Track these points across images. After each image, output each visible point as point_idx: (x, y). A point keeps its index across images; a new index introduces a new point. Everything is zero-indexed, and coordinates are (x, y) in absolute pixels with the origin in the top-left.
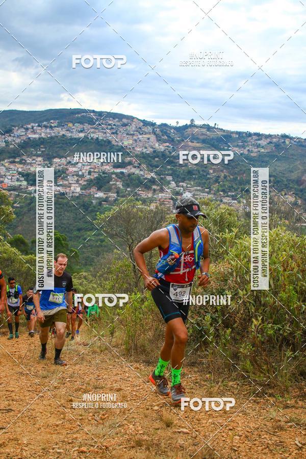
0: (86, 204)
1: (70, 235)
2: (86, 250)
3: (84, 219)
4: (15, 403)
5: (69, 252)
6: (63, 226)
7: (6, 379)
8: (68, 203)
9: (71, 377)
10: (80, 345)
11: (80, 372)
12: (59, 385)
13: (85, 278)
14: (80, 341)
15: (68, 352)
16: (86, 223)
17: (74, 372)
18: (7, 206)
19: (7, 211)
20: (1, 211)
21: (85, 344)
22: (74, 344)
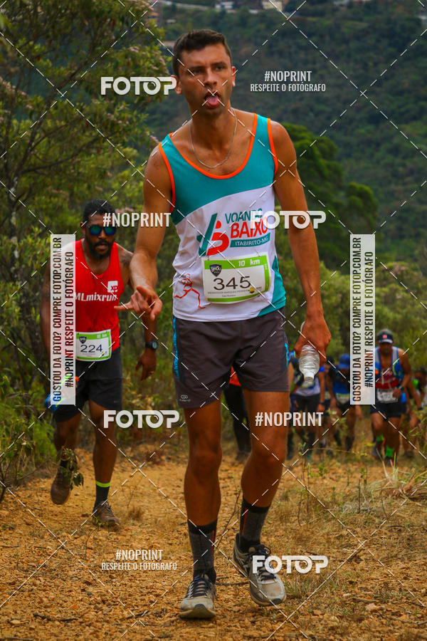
0: (398, 29)
1: (345, 138)
2: (400, 188)
3: (391, 82)
5: (342, 194)
6: (322, 107)
7: (171, 598)
8: (338, 26)
9: (380, 599)
10: (399, 496)
11: (405, 584)
12: (345, 624)
13: (401, 278)
14: (399, 485)
15: (361, 519)
16: (400, 93)
17: (386, 584)
18: (148, 48)
19: (147, 64)
20: (128, 63)
21: (416, 496)
22: (378, 494)
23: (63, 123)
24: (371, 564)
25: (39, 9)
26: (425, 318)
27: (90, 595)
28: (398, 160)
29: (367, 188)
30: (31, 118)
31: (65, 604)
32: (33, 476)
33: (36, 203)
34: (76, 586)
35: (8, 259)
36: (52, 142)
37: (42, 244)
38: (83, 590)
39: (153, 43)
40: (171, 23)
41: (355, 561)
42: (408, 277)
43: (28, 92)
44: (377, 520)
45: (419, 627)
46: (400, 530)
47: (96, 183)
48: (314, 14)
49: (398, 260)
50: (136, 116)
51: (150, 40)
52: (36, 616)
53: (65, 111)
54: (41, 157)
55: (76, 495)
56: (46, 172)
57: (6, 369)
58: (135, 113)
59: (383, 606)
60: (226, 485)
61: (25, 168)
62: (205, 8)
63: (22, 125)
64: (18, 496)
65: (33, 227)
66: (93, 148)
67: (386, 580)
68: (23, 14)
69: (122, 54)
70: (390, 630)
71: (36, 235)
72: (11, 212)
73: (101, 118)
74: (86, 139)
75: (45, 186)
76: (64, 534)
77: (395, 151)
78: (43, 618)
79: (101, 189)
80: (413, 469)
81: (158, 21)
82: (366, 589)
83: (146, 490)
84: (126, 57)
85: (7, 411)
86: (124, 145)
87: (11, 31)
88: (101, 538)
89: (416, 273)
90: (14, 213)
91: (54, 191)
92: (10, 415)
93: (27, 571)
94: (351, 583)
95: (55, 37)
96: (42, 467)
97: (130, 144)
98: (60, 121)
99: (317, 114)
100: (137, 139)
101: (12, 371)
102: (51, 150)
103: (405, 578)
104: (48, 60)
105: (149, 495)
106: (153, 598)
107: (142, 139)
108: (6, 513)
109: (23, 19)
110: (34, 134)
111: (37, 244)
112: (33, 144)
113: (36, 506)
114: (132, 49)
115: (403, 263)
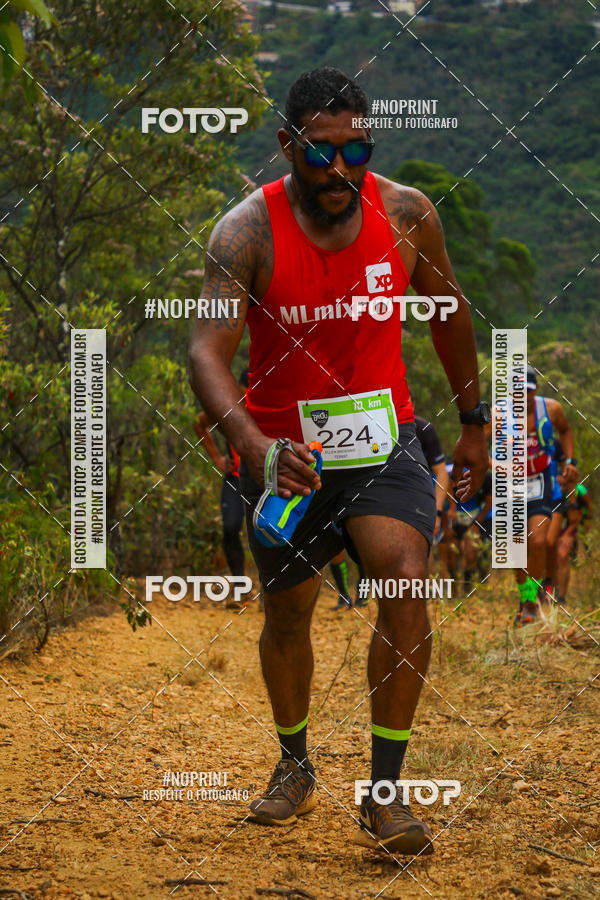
0: (565, 39)
1: (494, 181)
2: (565, 246)
3: (555, 108)
4: (312, 866)
5: (490, 253)
6: (465, 140)
8: (487, 35)
9: (532, 775)
10: (558, 644)
11: (565, 755)
12: (487, 806)
13: (565, 364)
14: (559, 630)
15: (509, 672)
16: (567, 123)
17: (540, 756)
18: (239, 60)
19: (238, 81)
20: (213, 80)
21: (580, 643)
22: (531, 640)
23: (128, 157)
24: (521, 730)
25: (98, 9)
26: (595, 415)
27: (157, 766)
28: (563, 210)
29: (523, 247)
30: (86, 150)
31: (125, 777)
32: (85, 614)
33: (93, 261)
34: (139, 755)
35: (55, 332)
36: (114, 181)
37: (100, 314)
38: (149, 760)
39: (246, 54)
40: (271, 29)
41: (501, 726)
42: (576, 361)
43: (82, 116)
44: (529, 674)
45: (581, 810)
46: (559, 687)
47: (170, 235)
48: (456, 19)
49: (561, 339)
50: (223, 149)
51: (242, 50)
52: (87, 792)
53: (131, 141)
54: (99, 201)
55: (141, 638)
56: (105, 221)
57: (52, 475)
58: (222, 144)
59: (536, 784)
60: (336, 627)
61: (78, 213)
62: (314, 10)
63: (76, 159)
64: (65, 638)
65: (87, 292)
66: (166, 189)
67: (540, 751)
68: (77, 15)
69: (206, 67)
70: (544, 814)
71: (91, 302)
72: (60, 271)
73: (177, 151)
74: (157, 177)
75: (104, 238)
76: (125, 688)
77: (560, 197)
78: (97, 795)
79: (176, 243)
80: (578, 610)
81: (254, 27)
82: (514, 762)
83: (231, 633)
84: (211, 71)
85: (52, 529)
86: (207, 185)
87: (61, 36)
88: (173, 693)
89: (584, 357)
90: (63, 273)
91: (116, 245)
92: (56, 535)
93: (76, 735)
94: (495, 753)
95: (118, 45)
96: (97, 603)
97: (213, 185)
98: (124, 154)
99: (459, 149)
100: (223, 178)
101: (59, 477)
102: (112, 191)
103: (565, 749)
104: (109, 75)
105: (235, 640)
106: (239, 771)
107: (230, 179)
108: (51, 660)
109: (78, 21)
110: (90, 171)
111: (93, 313)
112: (89, 184)
113: (89, 652)
114: (218, 61)
115: (568, 343)
